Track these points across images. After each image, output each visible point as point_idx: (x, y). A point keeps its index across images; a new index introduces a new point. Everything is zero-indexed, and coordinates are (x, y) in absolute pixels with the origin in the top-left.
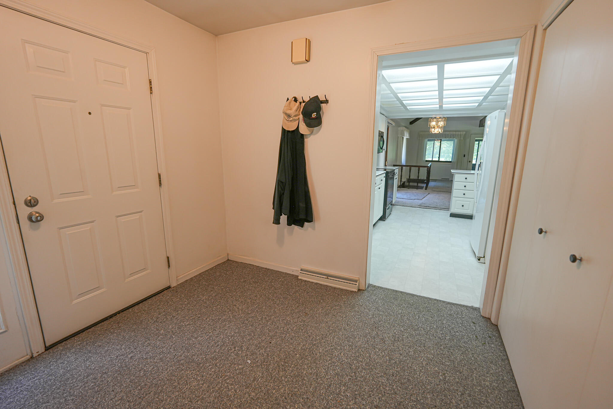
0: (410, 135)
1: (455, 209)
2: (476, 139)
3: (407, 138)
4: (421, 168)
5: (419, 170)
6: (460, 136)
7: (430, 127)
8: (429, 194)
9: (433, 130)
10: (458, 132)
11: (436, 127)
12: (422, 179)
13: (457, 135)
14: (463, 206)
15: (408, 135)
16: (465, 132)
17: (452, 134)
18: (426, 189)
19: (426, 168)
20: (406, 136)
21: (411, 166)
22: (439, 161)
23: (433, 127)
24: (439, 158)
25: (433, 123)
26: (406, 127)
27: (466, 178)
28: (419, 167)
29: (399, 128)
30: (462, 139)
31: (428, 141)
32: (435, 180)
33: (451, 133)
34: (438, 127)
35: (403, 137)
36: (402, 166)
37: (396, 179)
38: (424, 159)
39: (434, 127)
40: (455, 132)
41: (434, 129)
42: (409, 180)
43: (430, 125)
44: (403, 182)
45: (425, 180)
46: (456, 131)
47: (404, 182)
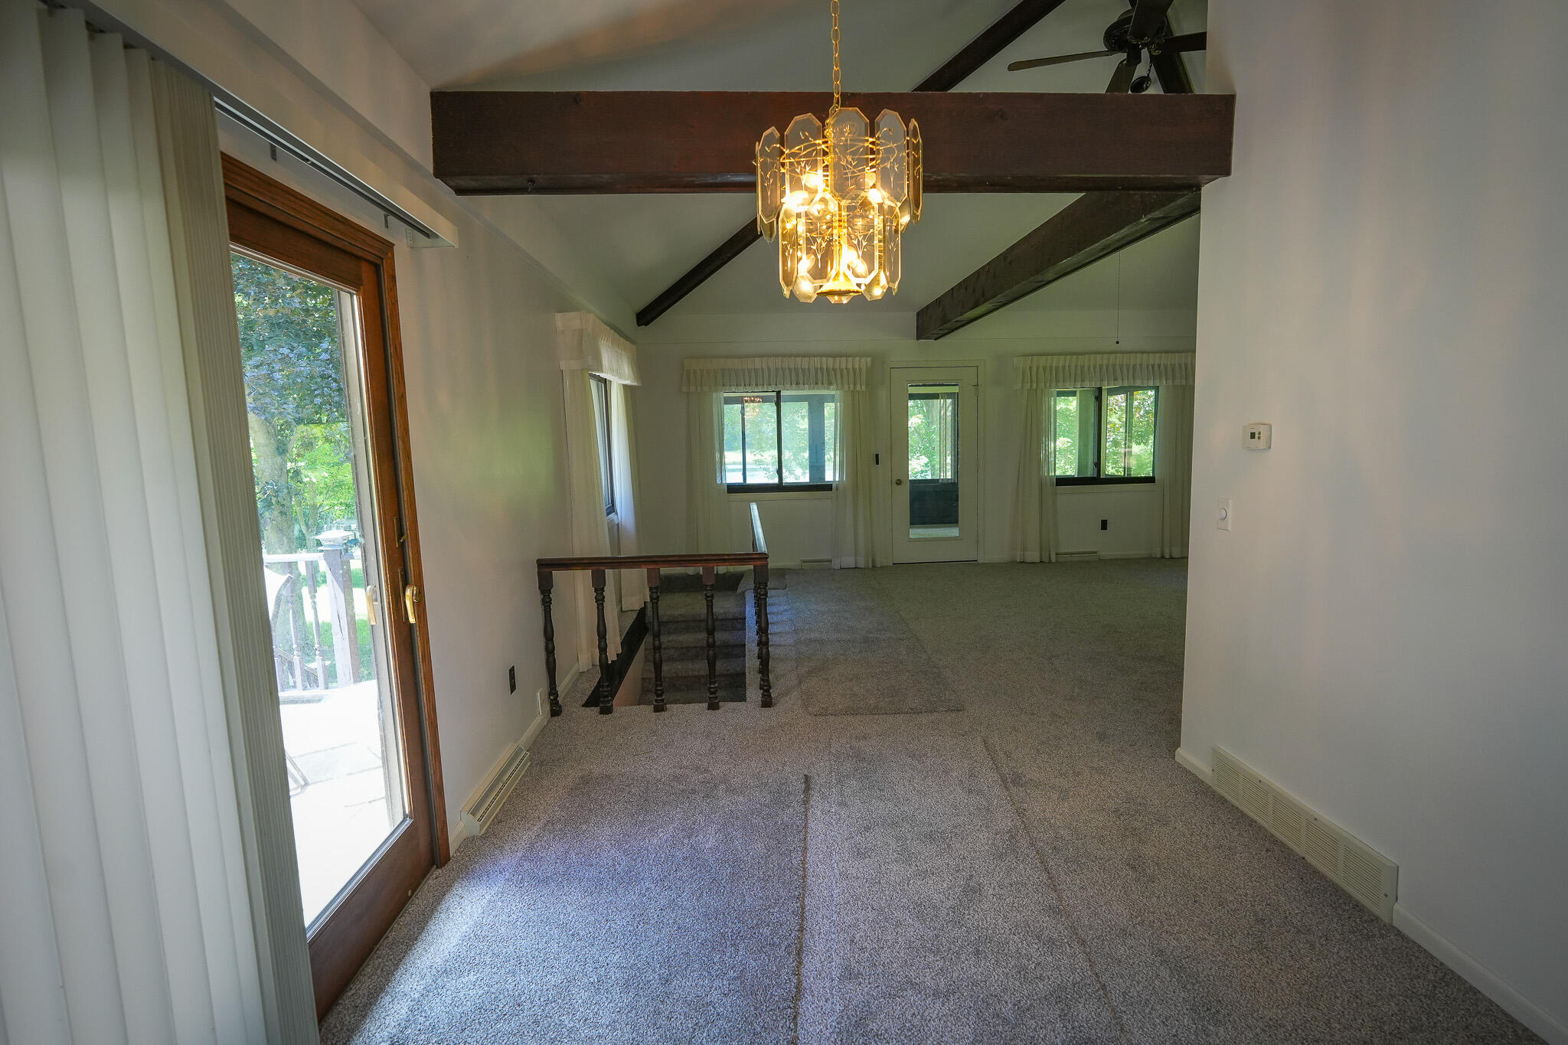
0: (641, 366)
2: (912, 390)
3: (625, 386)
6: (855, 375)
10: (844, 359)
13: (841, 370)
15: (626, 369)
16: (869, 359)
17: (821, 369)
18: (765, 700)
20: (619, 377)
22: (780, 487)
24: (780, 472)
26: (614, 330)
30: (864, 387)
31: (728, 401)
33: (816, 362)
35: (603, 378)
38: (719, 482)
40: (831, 360)
46: (834, 356)
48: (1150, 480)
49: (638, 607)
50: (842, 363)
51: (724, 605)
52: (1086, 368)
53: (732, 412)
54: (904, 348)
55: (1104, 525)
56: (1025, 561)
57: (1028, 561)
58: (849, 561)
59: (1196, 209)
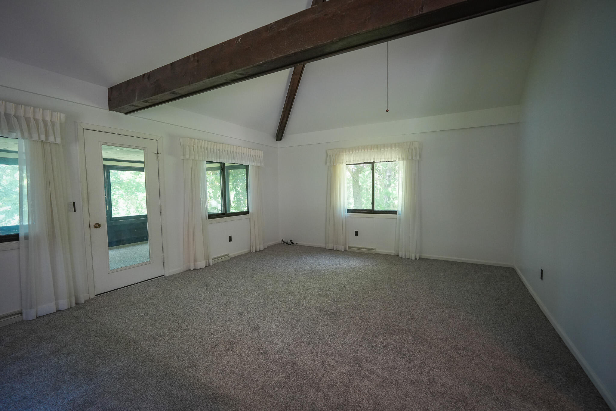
48: (247, 213)
52: (221, 151)
55: (230, 239)
56: (196, 268)
57: (199, 268)
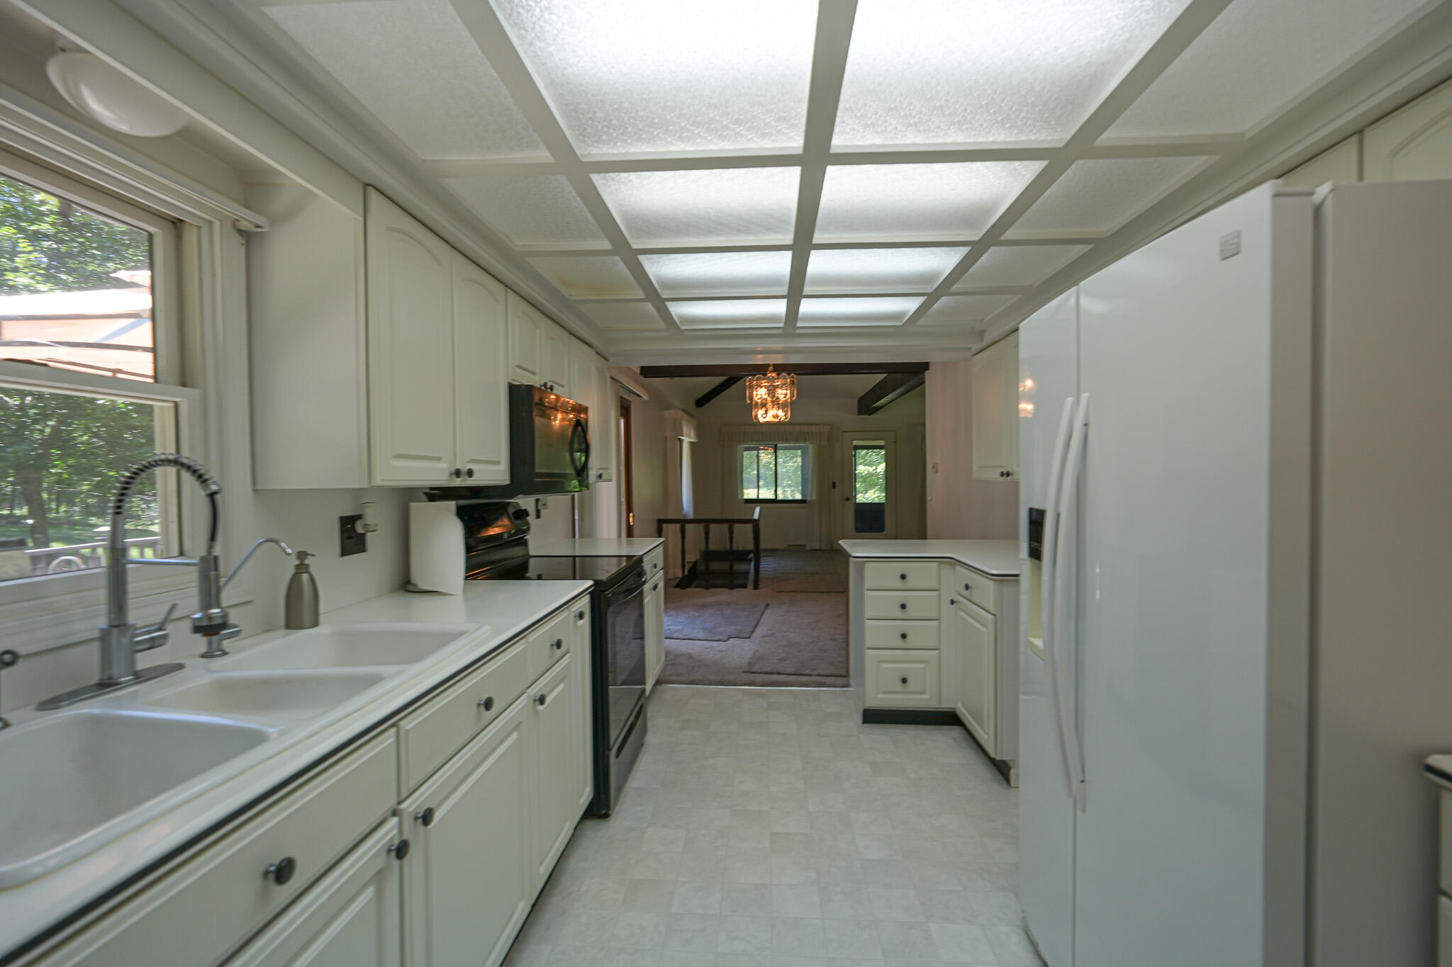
0: (699, 432)
1: (881, 696)
2: (856, 443)
3: (691, 443)
4: (736, 526)
5: (731, 533)
6: (822, 436)
7: (752, 406)
8: (767, 605)
9: (761, 412)
10: (814, 426)
11: (770, 404)
12: (740, 549)
13: (812, 433)
14: (904, 681)
15: (692, 434)
16: (829, 427)
17: (800, 432)
18: (756, 587)
19: (750, 526)
20: (688, 438)
21: (706, 522)
22: (776, 501)
23: (762, 403)
24: (776, 492)
25: (761, 393)
26: (685, 411)
27: (903, 577)
28: (731, 522)
29: (666, 413)
30: (825, 443)
31: (747, 449)
32: (773, 552)
33: (797, 428)
34: (776, 403)
35: (680, 439)
36: (683, 522)
37: (655, 587)
38: (739, 497)
39: (764, 405)
40: (806, 427)
41: (764, 409)
42: (708, 555)
43: (751, 398)
44: (690, 565)
45: (749, 552)
46: (808, 425)
47: (694, 565)
49: (693, 560)
50: (813, 429)
51: (739, 567)
53: (748, 457)
54: (852, 419)
58: (816, 546)
59: (923, 382)
